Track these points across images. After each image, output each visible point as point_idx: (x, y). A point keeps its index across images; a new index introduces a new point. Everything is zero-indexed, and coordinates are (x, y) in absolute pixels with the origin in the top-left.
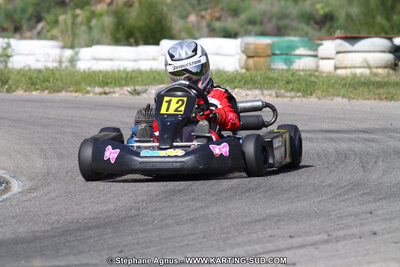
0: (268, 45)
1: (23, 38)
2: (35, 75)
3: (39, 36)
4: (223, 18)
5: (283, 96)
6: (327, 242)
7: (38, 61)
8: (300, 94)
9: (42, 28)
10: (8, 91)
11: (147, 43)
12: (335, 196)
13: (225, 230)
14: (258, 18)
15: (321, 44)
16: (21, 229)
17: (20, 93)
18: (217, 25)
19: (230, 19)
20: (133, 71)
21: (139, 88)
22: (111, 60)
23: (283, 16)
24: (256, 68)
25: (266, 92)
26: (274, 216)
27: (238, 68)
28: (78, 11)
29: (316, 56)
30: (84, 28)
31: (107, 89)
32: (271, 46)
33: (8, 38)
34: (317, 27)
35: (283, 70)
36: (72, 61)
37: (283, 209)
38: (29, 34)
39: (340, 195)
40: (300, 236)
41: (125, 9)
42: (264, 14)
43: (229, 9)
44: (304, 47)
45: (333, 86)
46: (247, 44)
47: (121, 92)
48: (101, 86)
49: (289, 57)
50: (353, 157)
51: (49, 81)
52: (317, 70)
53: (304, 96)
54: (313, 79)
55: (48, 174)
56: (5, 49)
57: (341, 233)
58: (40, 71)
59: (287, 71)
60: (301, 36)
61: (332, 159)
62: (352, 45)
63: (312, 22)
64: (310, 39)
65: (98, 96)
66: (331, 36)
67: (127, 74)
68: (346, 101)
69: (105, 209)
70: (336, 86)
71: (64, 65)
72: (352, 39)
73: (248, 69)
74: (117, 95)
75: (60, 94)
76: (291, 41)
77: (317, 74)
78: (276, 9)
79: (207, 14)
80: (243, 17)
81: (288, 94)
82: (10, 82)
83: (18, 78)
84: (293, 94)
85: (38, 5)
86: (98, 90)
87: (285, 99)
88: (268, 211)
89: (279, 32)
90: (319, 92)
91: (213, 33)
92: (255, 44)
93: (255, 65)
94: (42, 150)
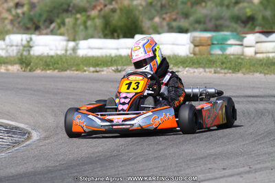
0: (209, 37)
1: (41, 34)
2: (48, 60)
3: (52, 33)
4: (178, 20)
5: (219, 73)
6: (249, 172)
7: (51, 50)
8: (230, 71)
9: (54, 28)
10: (30, 71)
11: (125, 36)
12: (254, 141)
13: (178, 165)
14: (202, 20)
15: (245, 37)
16: (38, 165)
17: (38, 72)
18: (175, 24)
19: (183, 20)
20: (116, 56)
21: (119, 68)
22: (101, 48)
23: (219, 18)
24: (201, 54)
25: (207, 70)
26: (213, 155)
27: (188, 53)
28: (78, 16)
29: (242, 45)
30: (82, 27)
31: (98, 69)
32: (211, 38)
33: (31, 34)
34: (243, 25)
35: (219, 55)
36: (74, 49)
37: (219, 150)
38: (44, 32)
39: (258, 140)
40: (230, 169)
41: (111, 14)
42: (206, 16)
43: (183, 13)
44: (233, 38)
45: (254, 65)
46: (194, 37)
47: (108, 70)
48: (94, 66)
49: (223, 46)
50: (267, 114)
51: (58, 64)
52: (243, 54)
53: (233, 73)
54: (240, 61)
55: (57, 127)
56: (28, 42)
57: (258, 166)
58: (52, 57)
59: (222, 55)
60: (232, 31)
61: (253, 116)
62: (267, 37)
63: (239, 22)
64: (238, 34)
65: (92, 74)
66: (252, 31)
67: (112, 58)
68: (262, 75)
69: (96, 150)
70: (256, 65)
71: (68, 53)
72: (267, 33)
73: (195, 54)
74: (105, 73)
75: (66, 73)
76: (225, 35)
77: (242, 57)
78: (214, 13)
79: (167, 17)
80: (192, 19)
81: (223, 71)
82: (32, 64)
83: (37, 61)
84: (226, 71)
85: (51, 11)
86: (92, 69)
87: (221, 75)
88: (208, 152)
89: (217, 29)
90: (244, 70)
91: (171, 29)
92: (200, 37)
93: (200, 51)
94: (53, 111)
